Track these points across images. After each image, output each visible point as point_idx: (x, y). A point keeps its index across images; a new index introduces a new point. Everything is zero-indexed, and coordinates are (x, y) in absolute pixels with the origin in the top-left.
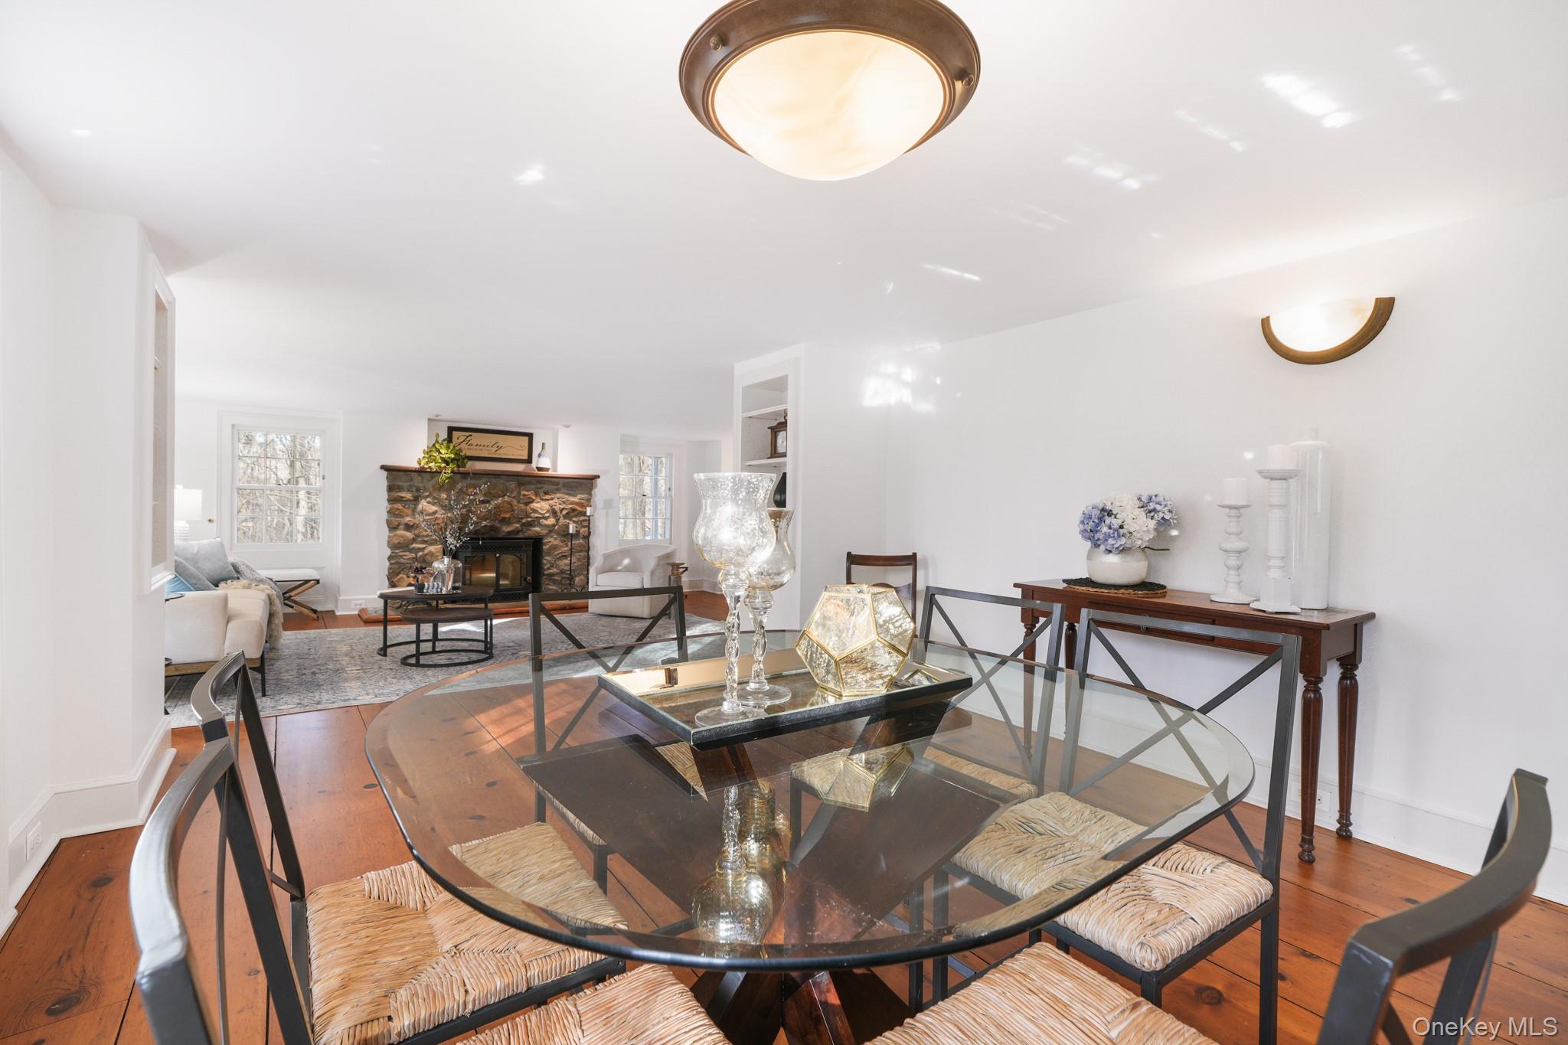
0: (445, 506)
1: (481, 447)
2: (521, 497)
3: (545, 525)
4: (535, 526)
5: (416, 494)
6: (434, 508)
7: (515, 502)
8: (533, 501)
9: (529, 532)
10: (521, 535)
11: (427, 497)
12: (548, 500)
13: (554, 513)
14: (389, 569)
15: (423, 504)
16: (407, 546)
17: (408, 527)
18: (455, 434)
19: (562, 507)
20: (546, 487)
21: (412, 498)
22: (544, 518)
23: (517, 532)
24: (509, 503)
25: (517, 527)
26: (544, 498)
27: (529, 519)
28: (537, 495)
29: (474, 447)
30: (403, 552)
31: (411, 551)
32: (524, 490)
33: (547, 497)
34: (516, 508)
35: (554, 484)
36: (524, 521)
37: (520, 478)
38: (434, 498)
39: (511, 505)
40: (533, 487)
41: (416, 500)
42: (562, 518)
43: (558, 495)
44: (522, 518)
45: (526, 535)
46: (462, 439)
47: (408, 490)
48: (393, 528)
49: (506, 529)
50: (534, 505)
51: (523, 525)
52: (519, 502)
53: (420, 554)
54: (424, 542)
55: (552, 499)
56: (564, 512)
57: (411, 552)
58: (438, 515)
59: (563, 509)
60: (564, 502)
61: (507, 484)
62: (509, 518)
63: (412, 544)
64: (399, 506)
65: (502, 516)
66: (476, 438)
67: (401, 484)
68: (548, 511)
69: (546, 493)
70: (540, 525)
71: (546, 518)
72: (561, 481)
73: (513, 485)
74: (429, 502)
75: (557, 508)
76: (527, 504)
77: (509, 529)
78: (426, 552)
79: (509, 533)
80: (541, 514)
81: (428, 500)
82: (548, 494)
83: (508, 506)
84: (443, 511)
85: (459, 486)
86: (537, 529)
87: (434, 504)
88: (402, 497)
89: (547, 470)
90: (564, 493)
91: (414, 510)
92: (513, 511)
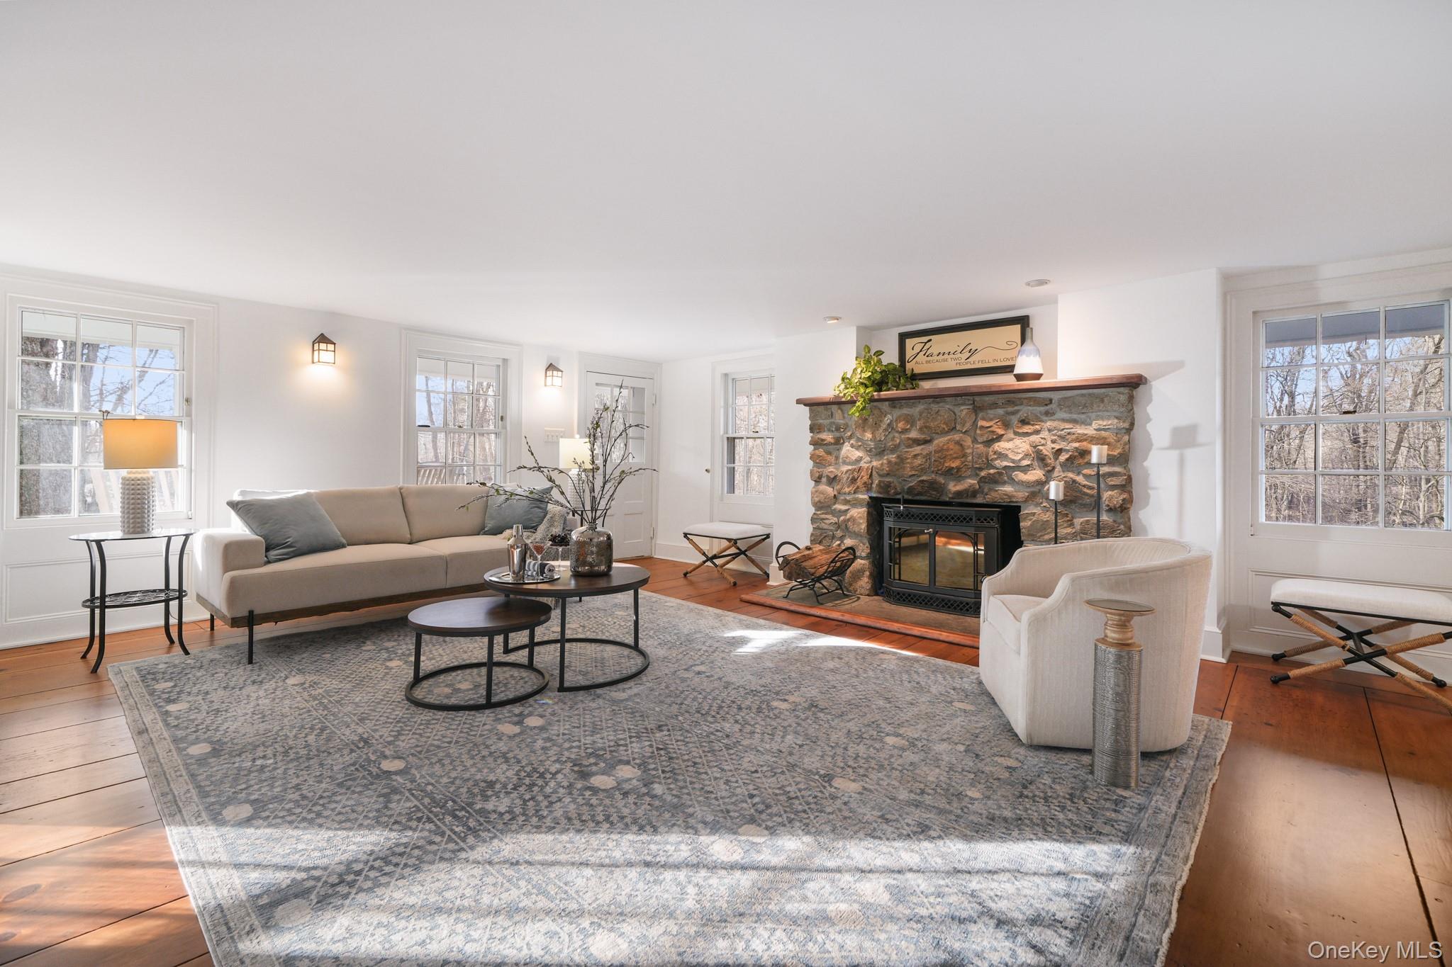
0: (870, 451)
1: (946, 356)
2: (978, 432)
3: (1021, 483)
4: (1004, 483)
5: (838, 434)
6: (858, 454)
7: (968, 441)
8: (999, 438)
9: (994, 494)
10: (979, 500)
11: (850, 437)
12: (1027, 434)
13: (1041, 458)
14: (812, 535)
15: (847, 450)
16: (829, 506)
17: (832, 481)
18: (909, 343)
19: (1057, 447)
20: (1025, 411)
21: (832, 441)
22: (1019, 468)
23: (974, 493)
24: (958, 443)
25: (974, 484)
26: (1020, 431)
27: (992, 471)
28: (1007, 425)
29: (935, 358)
30: (826, 514)
31: (835, 513)
32: (983, 419)
33: (1027, 429)
34: (969, 451)
35: (1039, 402)
36: (983, 474)
37: (977, 398)
38: (859, 440)
39: (961, 445)
40: (1001, 411)
41: (838, 442)
42: (1058, 468)
43: (1049, 424)
44: (981, 469)
45: (989, 499)
46: (918, 348)
47: (829, 430)
48: (818, 480)
49: (954, 487)
50: (1001, 446)
51: (982, 480)
52: (975, 441)
53: (842, 518)
54: (846, 502)
55: (1037, 432)
56: (1063, 457)
57: (834, 516)
58: (862, 464)
59: (1059, 451)
60: (1062, 438)
61: (957, 410)
62: (958, 469)
63: (835, 503)
64: (821, 452)
65: (947, 465)
66: (940, 343)
67: (821, 421)
68: (1027, 455)
69: (1024, 422)
70: (1012, 481)
71: (1025, 469)
72: (1056, 396)
73: (963, 411)
74: (852, 446)
75: (1047, 450)
76: (989, 443)
77: (959, 487)
78: (848, 517)
79: (959, 494)
80: (1013, 461)
81: (852, 442)
82: (1028, 423)
83: (957, 447)
84: (868, 459)
85: (887, 419)
86: (1008, 489)
87: (858, 448)
88: (823, 440)
89: (1038, 377)
90: (1064, 420)
91: (837, 458)
92: (965, 455)
